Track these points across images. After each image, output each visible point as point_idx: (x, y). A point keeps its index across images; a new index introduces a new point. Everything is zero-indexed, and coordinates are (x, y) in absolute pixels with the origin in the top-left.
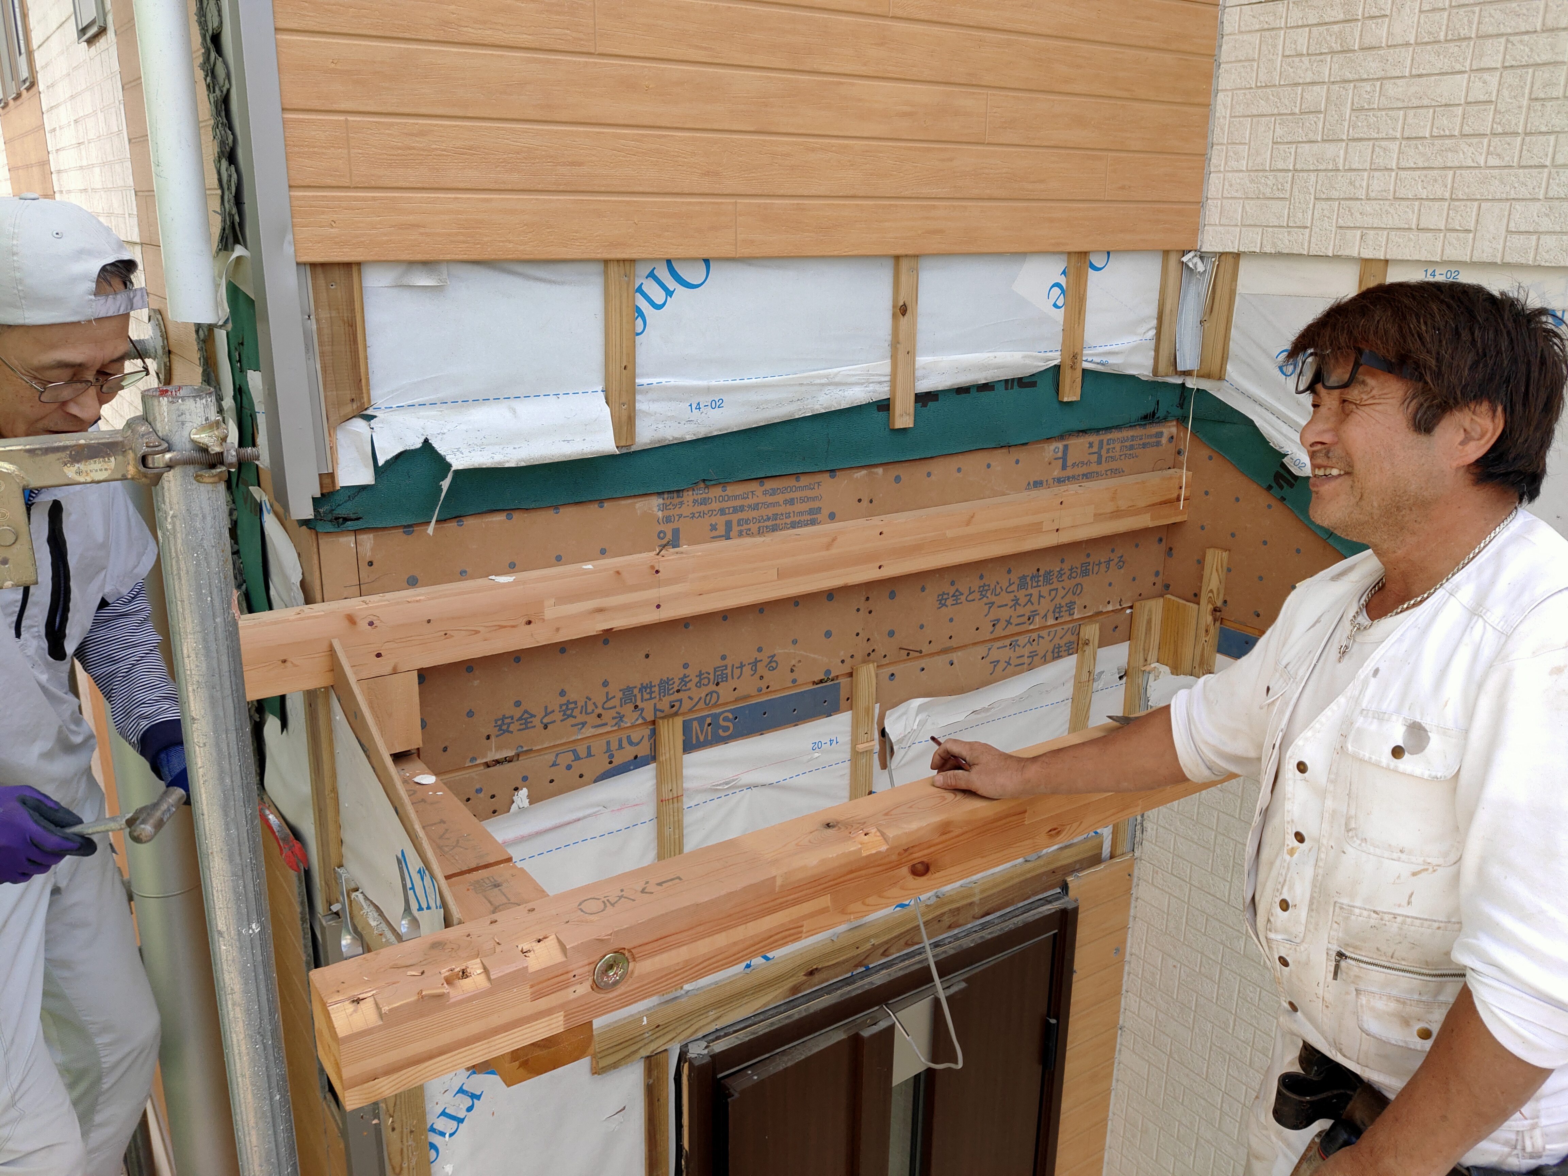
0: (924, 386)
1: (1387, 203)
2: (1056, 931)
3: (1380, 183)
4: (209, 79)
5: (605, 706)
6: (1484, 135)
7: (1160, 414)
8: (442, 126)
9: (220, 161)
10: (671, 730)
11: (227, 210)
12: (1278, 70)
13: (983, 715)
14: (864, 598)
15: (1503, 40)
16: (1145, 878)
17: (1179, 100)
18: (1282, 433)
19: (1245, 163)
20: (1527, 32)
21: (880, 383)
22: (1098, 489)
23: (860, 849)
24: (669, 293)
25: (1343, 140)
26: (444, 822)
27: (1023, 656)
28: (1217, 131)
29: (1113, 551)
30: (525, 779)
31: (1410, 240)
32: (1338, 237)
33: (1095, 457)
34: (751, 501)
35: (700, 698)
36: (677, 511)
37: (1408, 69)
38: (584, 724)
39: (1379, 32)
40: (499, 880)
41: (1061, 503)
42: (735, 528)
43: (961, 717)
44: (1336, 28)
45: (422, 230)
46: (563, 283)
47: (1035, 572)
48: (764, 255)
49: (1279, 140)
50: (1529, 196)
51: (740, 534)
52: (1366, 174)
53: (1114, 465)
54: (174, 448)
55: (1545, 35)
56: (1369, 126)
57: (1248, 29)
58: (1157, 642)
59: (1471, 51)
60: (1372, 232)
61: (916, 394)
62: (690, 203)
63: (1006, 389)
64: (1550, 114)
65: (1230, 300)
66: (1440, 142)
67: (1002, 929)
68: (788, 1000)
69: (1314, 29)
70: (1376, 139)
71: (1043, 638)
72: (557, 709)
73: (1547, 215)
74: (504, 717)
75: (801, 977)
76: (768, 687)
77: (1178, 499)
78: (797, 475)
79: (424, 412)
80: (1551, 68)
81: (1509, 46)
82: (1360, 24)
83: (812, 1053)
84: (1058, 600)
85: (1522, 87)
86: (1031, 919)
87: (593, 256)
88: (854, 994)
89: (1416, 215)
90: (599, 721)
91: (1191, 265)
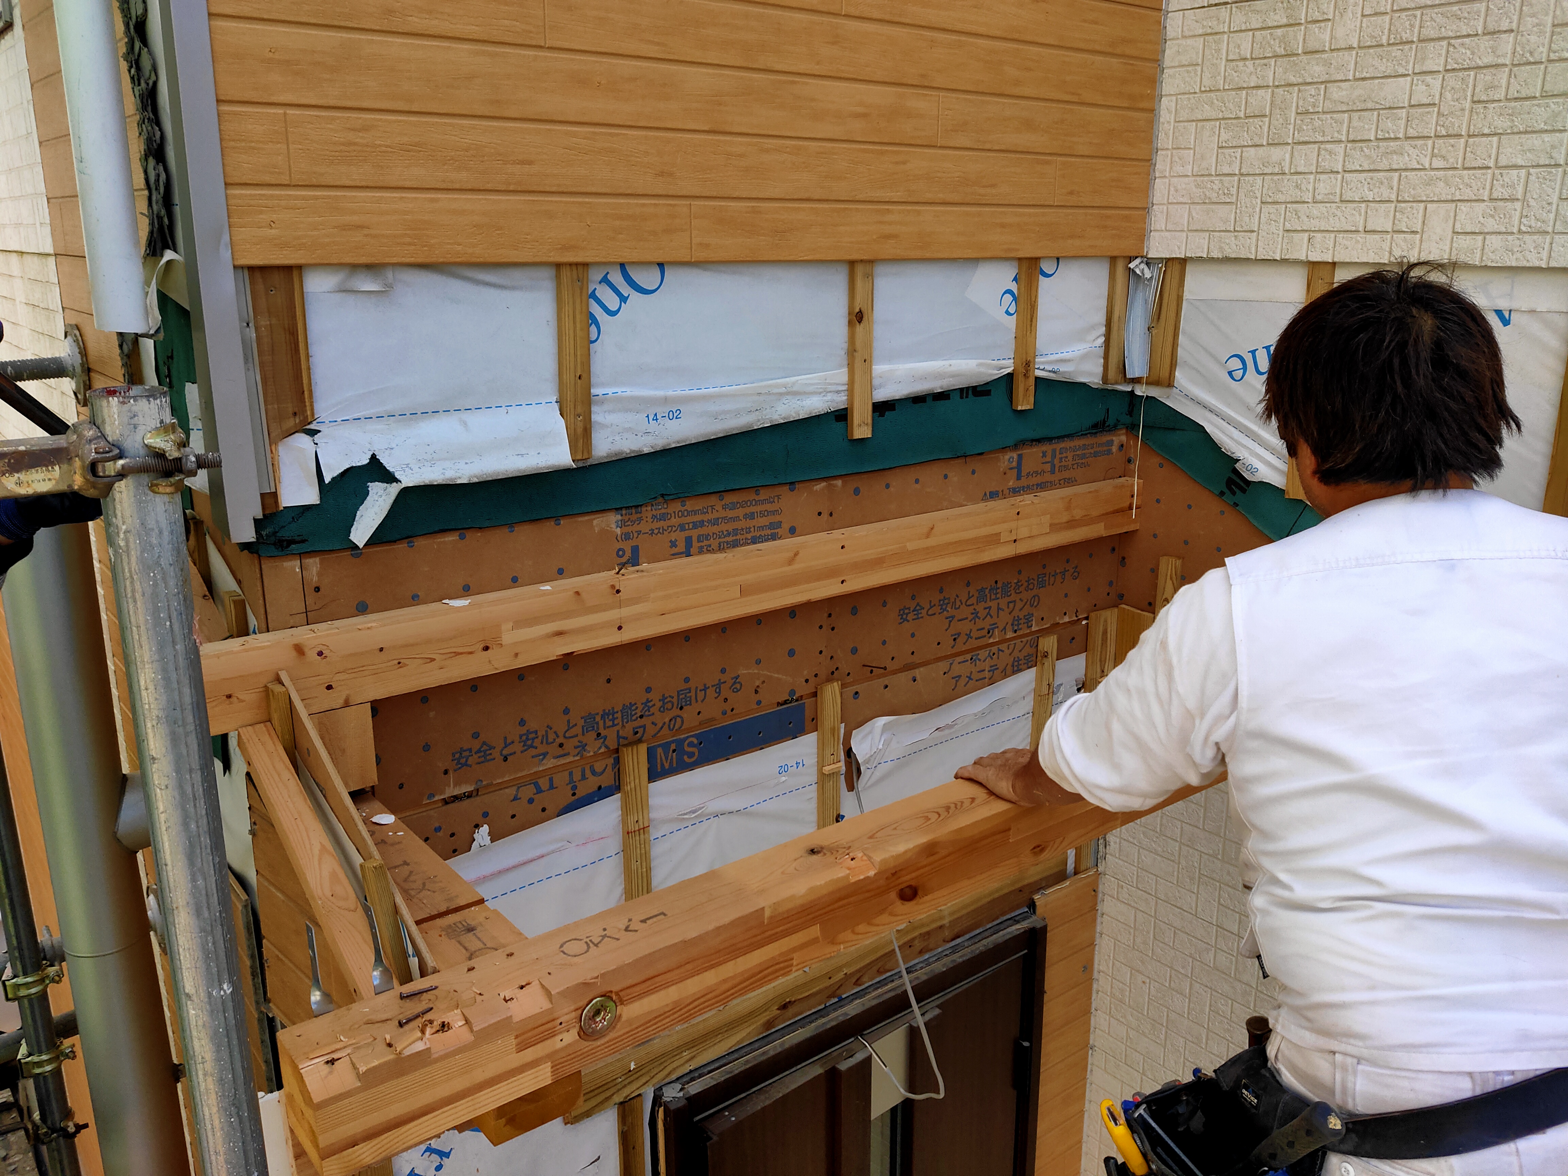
0: (882, 394)
1: (1334, 205)
2: (1026, 951)
3: (1326, 186)
4: (133, 71)
5: (567, 735)
6: (1428, 137)
7: (1111, 422)
8: (386, 121)
9: (146, 160)
10: (635, 758)
11: (155, 212)
12: (1222, 74)
13: (947, 732)
14: (826, 615)
15: (1444, 43)
16: (1110, 893)
17: (1126, 105)
18: (1232, 438)
19: (1190, 167)
20: (1469, 36)
21: (838, 392)
22: (1054, 497)
23: (849, 874)
24: (623, 299)
25: (1288, 144)
26: (408, 864)
27: (984, 670)
28: (1161, 136)
29: (1068, 561)
30: (485, 815)
31: (1357, 242)
32: (1286, 240)
33: (1048, 467)
34: (710, 516)
35: (664, 723)
36: (636, 528)
37: (1352, 72)
38: (545, 755)
39: (1322, 36)
40: (473, 923)
41: (1018, 514)
42: (695, 544)
43: (925, 735)
44: (1279, 32)
45: (366, 231)
46: (513, 288)
47: (993, 584)
48: (720, 259)
49: (1224, 144)
50: (1474, 198)
51: (701, 552)
52: (1312, 177)
53: (1066, 474)
54: (126, 454)
55: (1486, 37)
56: (1314, 130)
57: (1191, 33)
58: (1113, 653)
59: (1413, 54)
60: (1319, 235)
61: (874, 404)
62: (644, 205)
63: (962, 398)
64: (1493, 116)
65: (1178, 305)
66: (1385, 144)
67: (972, 951)
68: (761, 1036)
69: (1257, 33)
70: (1322, 142)
71: (1003, 651)
72: (517, 739)
73: (1492, 216)
74: (462, 750)
75: (774, 1012)
76: (732, 710)
77: (1131, 508)
78: (756, 489)
79: (371, 426)
80: (1492, 70)
81: (1451, 49)
82: (1303, 28)
83: (789, 1090)
84: (1016, 613)
85: (1464, 90)
86: (1000, 940)
87: (544, 259)
88: (828, 1026)
89: (1363, 217)
90: (560, 751)
91: (1138, 272)
